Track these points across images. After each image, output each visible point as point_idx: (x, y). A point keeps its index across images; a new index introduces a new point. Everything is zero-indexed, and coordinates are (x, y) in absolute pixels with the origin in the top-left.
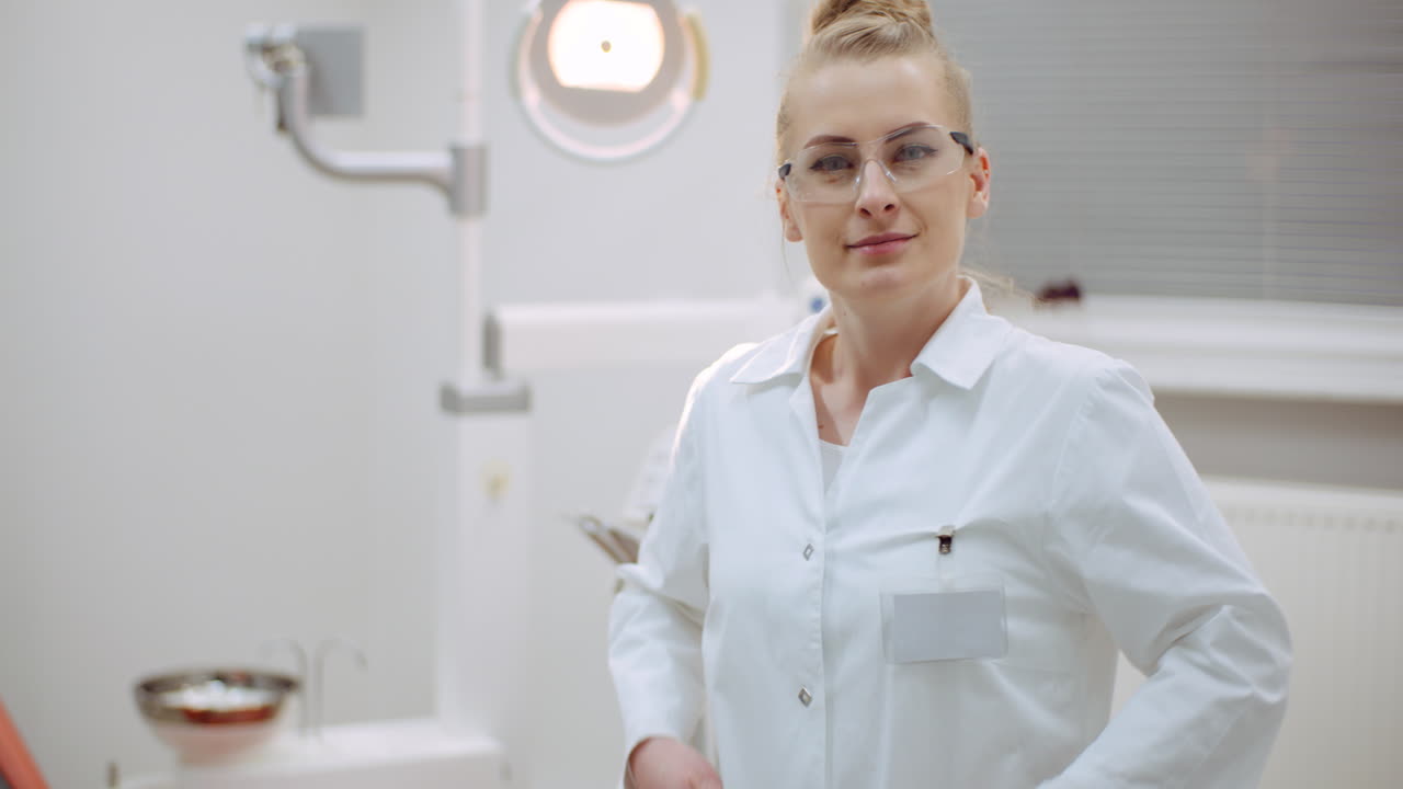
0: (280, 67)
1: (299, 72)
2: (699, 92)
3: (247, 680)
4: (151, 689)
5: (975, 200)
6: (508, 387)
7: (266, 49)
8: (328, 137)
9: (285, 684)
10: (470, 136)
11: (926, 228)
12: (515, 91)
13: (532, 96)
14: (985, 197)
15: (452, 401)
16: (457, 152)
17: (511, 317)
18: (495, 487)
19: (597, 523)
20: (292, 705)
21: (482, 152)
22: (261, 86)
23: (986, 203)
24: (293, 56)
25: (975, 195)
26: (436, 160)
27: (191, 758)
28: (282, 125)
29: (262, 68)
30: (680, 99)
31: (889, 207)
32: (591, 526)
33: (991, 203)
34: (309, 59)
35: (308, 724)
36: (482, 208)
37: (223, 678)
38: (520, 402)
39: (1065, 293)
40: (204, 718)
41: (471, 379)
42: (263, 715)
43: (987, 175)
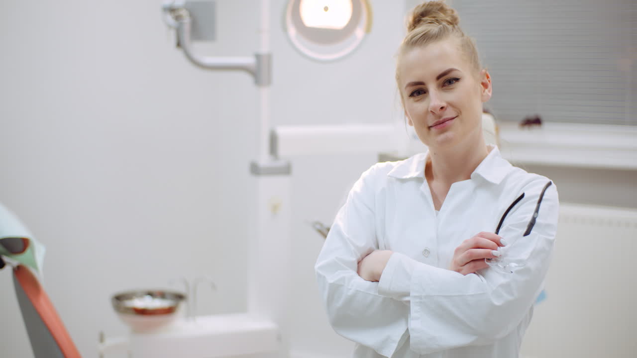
0: (178, 18)
1: (187, 20)
2: (368, 30)
3: (162, 295)
4: (119, 299)
5: (485, 94)
6: (281, 163)
7: (172, 10)
8: (200, 50)
9: (180, 297)
10: (264, 50)
11: (461, 112)
12: (285, 29)
13: (292, 31)
14: (489, 91)
15: (255, 170)
16: (258, 57)
17: (283, 131)
18: (275, 208)
19: (321, 225)
20: (183, 306)
21: (269, 57)
22: (170, 27)
23: (490, 94)
24: (184, 13)
25: (484, 91)
26: (249, 60)
27: (138, 330)
28: (179, 44)
29: (170, 18)
30: (359, 32)
31: (442, 108)
32: (318, 227)
33: (493, 94)
34: (191, 15)
35: (190, 315)
36: (269, 82)
37: (151, 294)
38: (286, 170)
39: (534, 122)
40: (142, 312)
41: (264, 160)
42: (169, 311)
43: (489, 81)
